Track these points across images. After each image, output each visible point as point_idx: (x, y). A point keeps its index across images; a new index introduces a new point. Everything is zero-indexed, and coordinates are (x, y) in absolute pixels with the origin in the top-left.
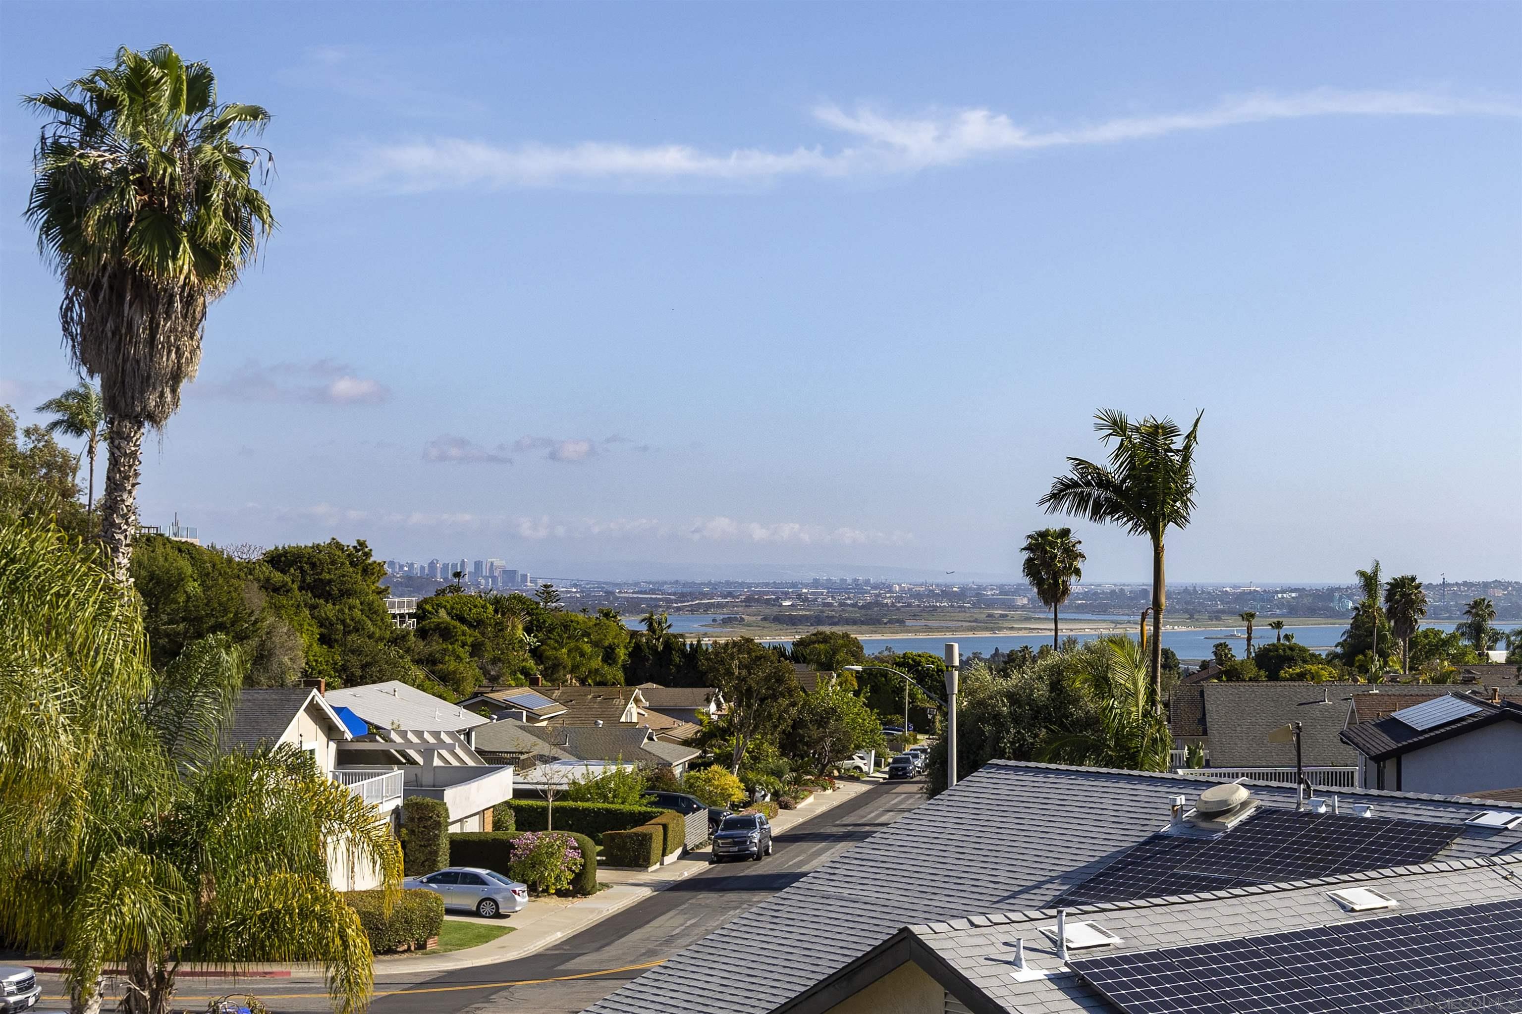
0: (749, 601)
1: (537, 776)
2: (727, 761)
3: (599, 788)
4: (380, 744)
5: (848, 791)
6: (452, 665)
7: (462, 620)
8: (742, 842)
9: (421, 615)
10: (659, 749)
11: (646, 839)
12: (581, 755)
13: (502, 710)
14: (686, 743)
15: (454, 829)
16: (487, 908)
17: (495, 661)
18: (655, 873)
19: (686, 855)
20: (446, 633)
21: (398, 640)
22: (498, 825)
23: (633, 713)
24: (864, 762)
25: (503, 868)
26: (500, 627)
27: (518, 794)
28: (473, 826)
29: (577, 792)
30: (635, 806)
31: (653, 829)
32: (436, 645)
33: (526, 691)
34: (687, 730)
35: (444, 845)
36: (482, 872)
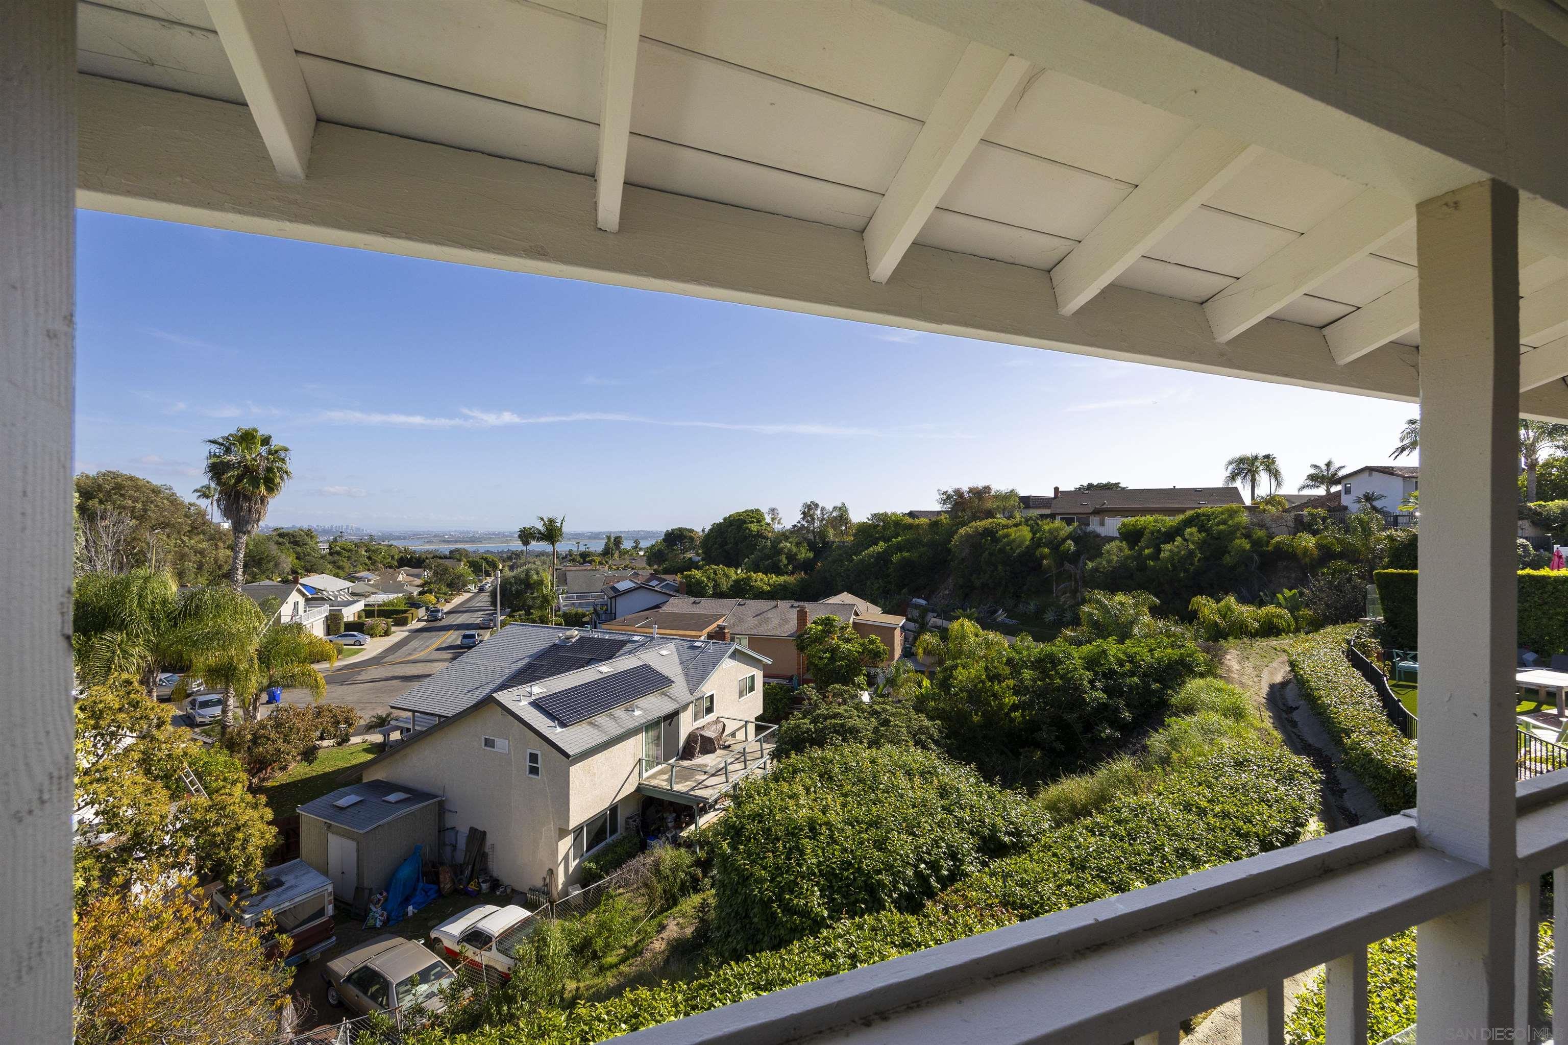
0: (435, 536)
1: (372, 599)
2: (430, 592)
3: (391, 603)
4: (320, 595)
5: (467, 596)
6: (341, 563)
7: (344, 549)
8: (436, 616)
9: (330, 548)
10: (409, 588)
11: (407, 618)
12: (385, 591)
13: (359, 579)
14: (418, 586)
15: (345, 620)
16: (357, 643)
17: (355, 561)
18: (409, 627)
19: (419, 620)
20: (338, 553)
21: (323, 557)
22: (359, 617)
23: (400, 578)
24: (471, 587)
25: (361, 631)
26: (357, 551)
27: (366, 605)
28: (351, 619)
29: (385, 604)
30: (402, 608)
31: (408, 615)
32: (336, 557)
33: (367, 573)
34: (419, 582)
35: (343, 626)
36: (355, 633)
